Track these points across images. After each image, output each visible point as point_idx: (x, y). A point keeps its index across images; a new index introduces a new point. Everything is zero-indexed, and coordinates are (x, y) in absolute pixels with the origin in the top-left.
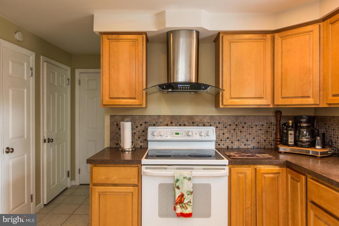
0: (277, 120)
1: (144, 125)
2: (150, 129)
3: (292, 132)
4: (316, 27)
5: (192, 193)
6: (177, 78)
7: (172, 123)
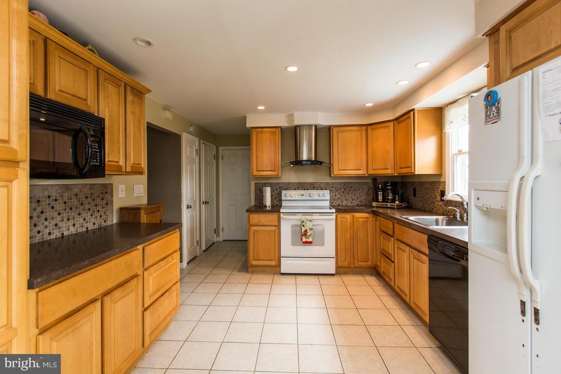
0: (374, 185)
1: (279, 189)
2: (284, 192)
3: (381, 193)
4: (392, 123)
5: (312, 229)
6: (302, 157)
7: (298, 188)
